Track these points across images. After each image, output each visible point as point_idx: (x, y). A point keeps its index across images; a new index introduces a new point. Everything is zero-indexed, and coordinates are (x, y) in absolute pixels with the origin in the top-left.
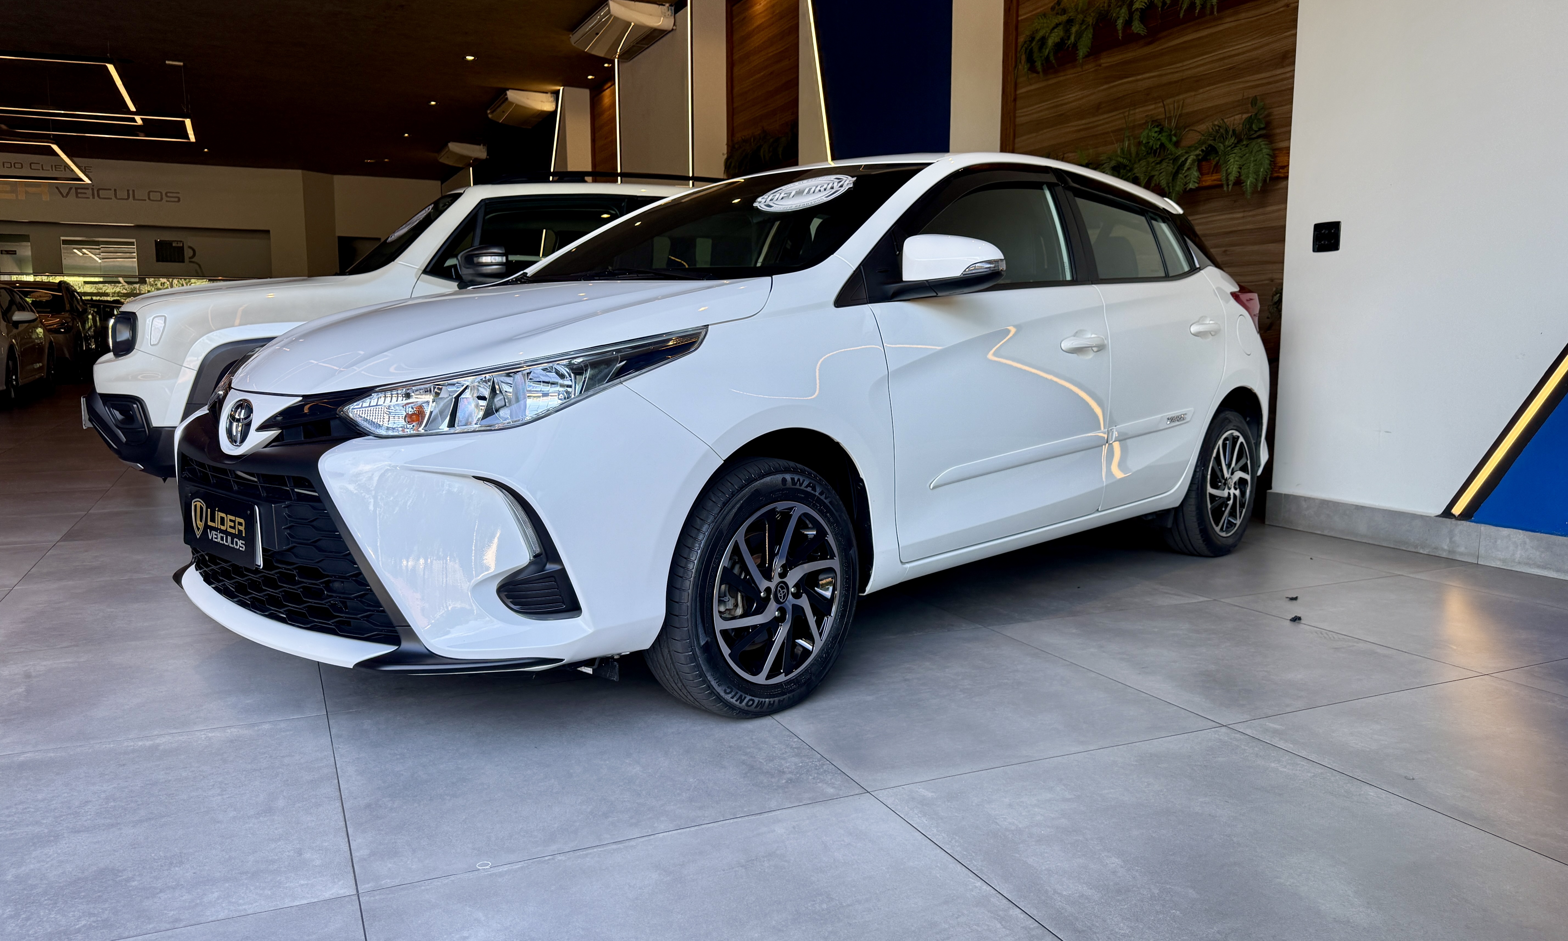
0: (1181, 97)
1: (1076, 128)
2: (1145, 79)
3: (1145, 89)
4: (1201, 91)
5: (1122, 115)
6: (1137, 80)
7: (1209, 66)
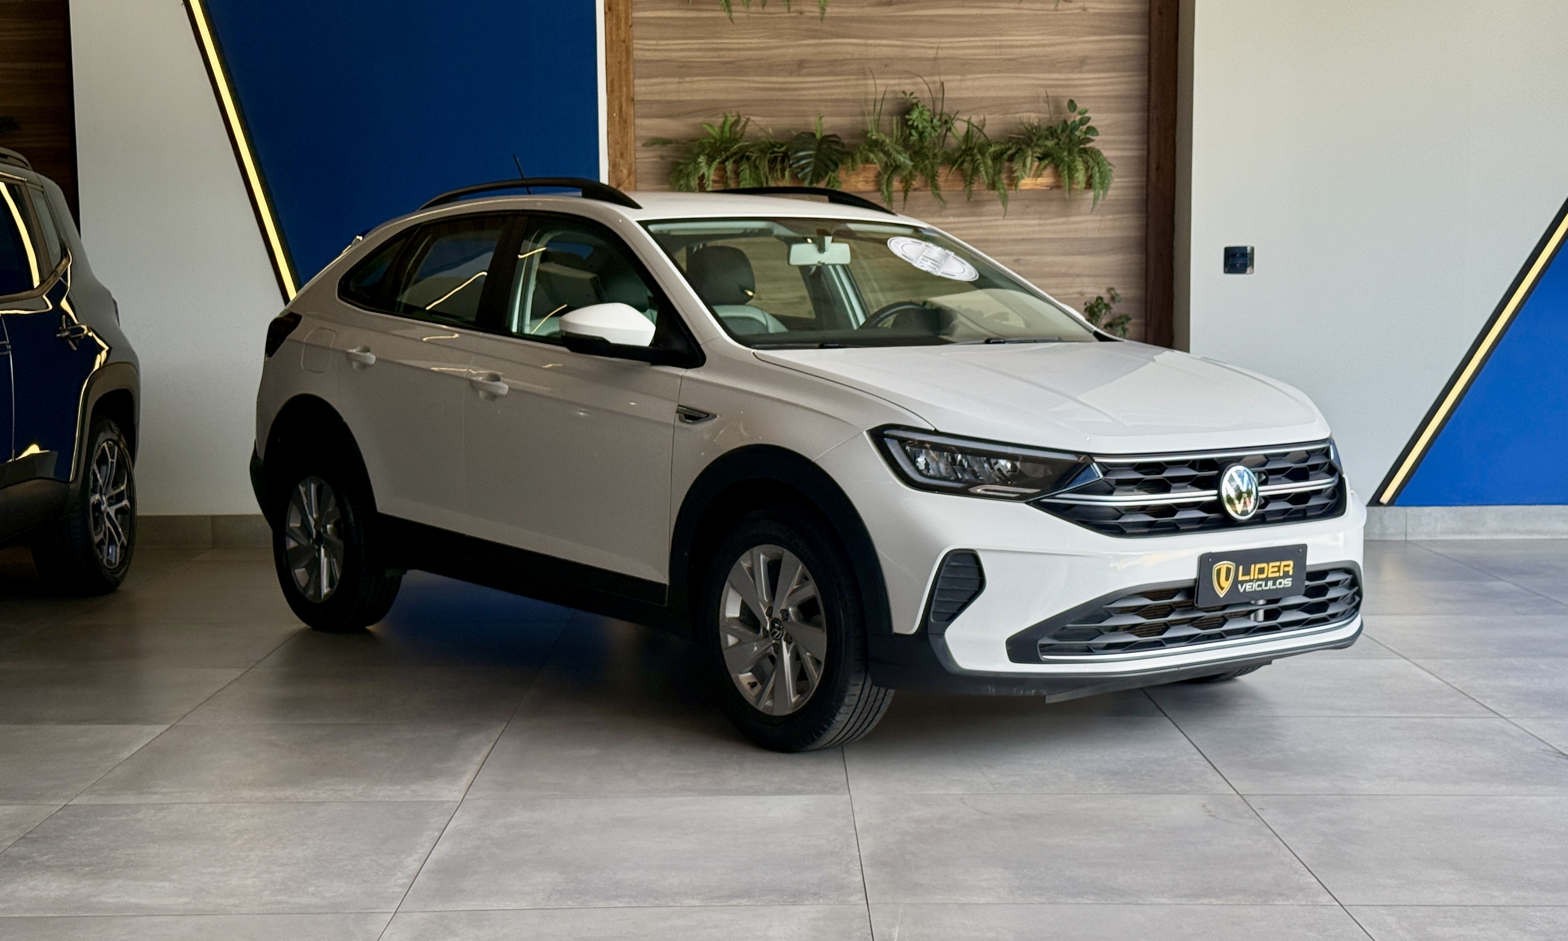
0: (943, 78)
1: (761, 85)
2: (880, 45)
3: (880, 59)
4: (970, 76)
5: (843, 83)
6: (866, 45)
7: (979, 51)
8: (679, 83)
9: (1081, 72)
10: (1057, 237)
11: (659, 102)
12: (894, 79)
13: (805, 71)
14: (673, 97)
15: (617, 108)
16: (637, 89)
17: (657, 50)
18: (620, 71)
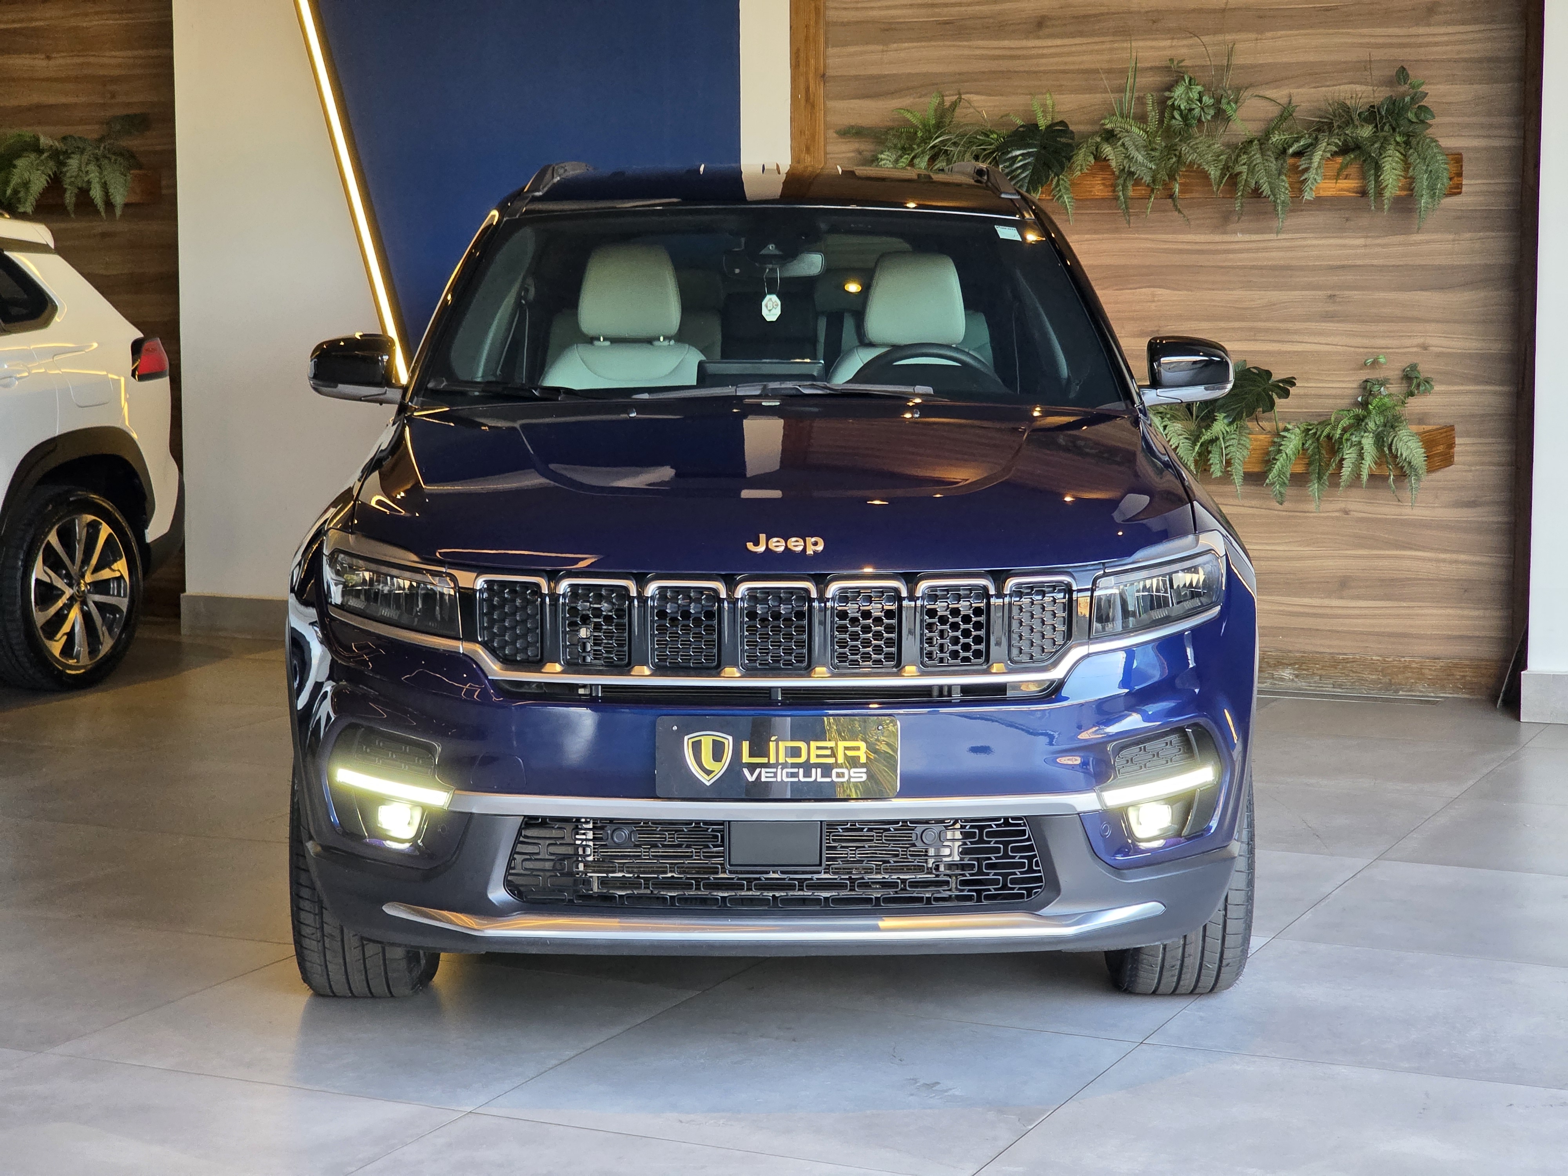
1: (988, 53)
5: (1096, 47)
8: (883, 51)
9: (1429, 25)
10: (1388, 263)
11: (856, 78)
12: (1163, 39)
13: (1047, 31)
14: (874, 71)
15: (802, 87)
16: (830, 62)
17: (857, 9)
18: (807, 38)
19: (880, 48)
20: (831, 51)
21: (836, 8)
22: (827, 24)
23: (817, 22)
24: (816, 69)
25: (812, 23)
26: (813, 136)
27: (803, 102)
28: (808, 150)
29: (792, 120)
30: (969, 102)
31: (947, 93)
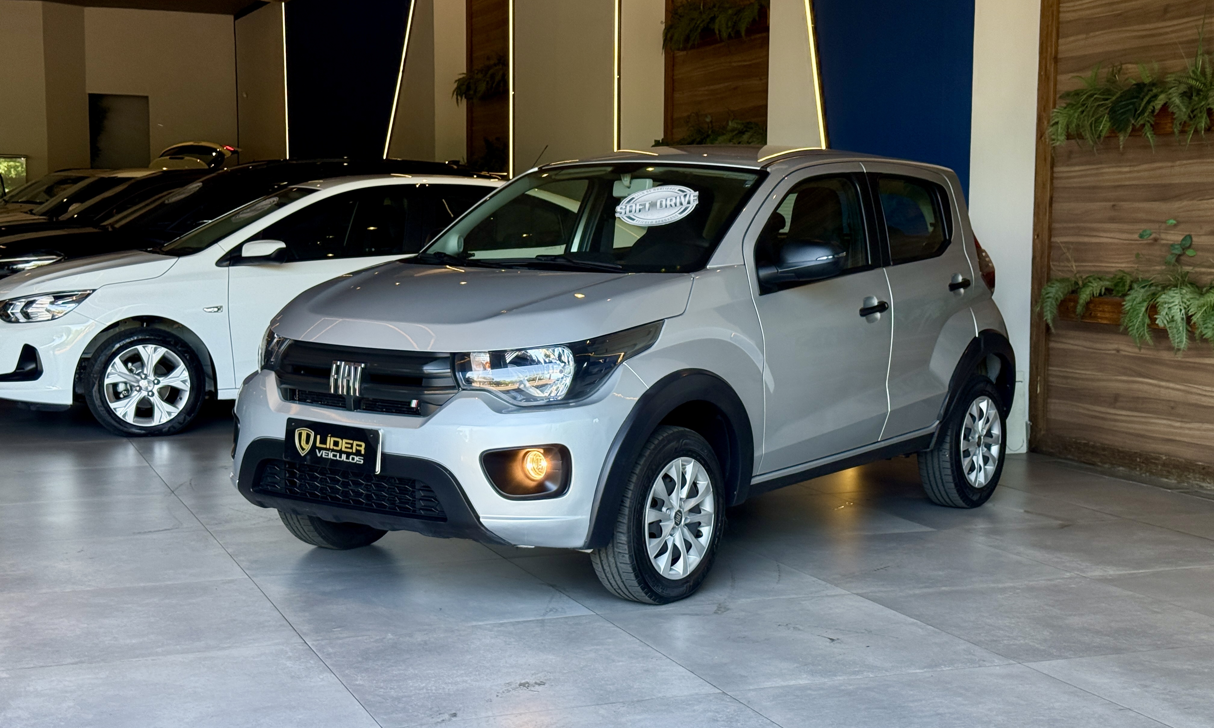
8: (1086, 38)
11: (1073, 58)
13: (1170, 15)
14: (1082, 53)
15: (1044, 67)
16: (1060, 48)
17: (1074, 11)
18: (1047, 33)
19: (1084, 36)
20: (1061, 41)
21: (1064, 12)
22: (1059, 23)
23: (1052, 22)
24: (1051, 54)
25: (1050, 23)
26: (1047, 100)
27: (1044, 77)
28: (1044, 108)
29: (1039, 90)
30: (1127, 69)
31: (1116, 64)
